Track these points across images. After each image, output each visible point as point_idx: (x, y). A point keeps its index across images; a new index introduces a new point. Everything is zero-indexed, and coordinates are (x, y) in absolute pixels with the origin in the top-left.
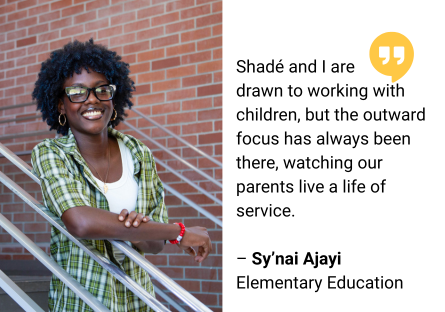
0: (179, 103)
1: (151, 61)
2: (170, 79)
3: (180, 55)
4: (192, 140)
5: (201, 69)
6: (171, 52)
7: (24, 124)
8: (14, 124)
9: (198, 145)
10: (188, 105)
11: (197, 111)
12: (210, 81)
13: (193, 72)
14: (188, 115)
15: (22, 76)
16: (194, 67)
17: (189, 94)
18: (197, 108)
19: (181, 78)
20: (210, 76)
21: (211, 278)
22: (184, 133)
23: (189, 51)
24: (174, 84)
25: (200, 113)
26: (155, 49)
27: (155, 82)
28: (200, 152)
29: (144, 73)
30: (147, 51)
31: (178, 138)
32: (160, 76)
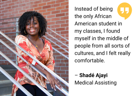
0: (50, 19)
1: (42, 6)
2: (48, 12)
3: (51, 5)
4: (54, 30)
5: (57, 9)
6: (48, 3)
7: (4, 25)
8: (1, 25)
9: (56, 31)
10: (53, 20)
11: (56, 21)
12: (60, 12)
13: (55, 10)
14: (53, 22)
15: (4, 10)
16: (55, 8)
17: (53, 16)
18: (56, 20)
19: (51, 12)
20: (59, 11)
21: (59, 69)
22: (52, 28)
23: (53, 3)
24: (49, 13)
25: (56, 22)
26: (43, 3)
27: (43, 13)
28: (56, 33)
29: (40, 10)
30: (41, 3)
31: (50, 29)
32: (45, 11)
